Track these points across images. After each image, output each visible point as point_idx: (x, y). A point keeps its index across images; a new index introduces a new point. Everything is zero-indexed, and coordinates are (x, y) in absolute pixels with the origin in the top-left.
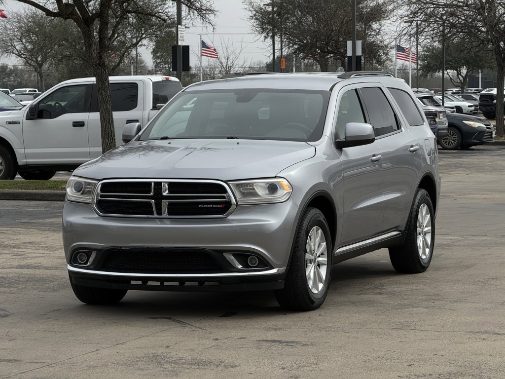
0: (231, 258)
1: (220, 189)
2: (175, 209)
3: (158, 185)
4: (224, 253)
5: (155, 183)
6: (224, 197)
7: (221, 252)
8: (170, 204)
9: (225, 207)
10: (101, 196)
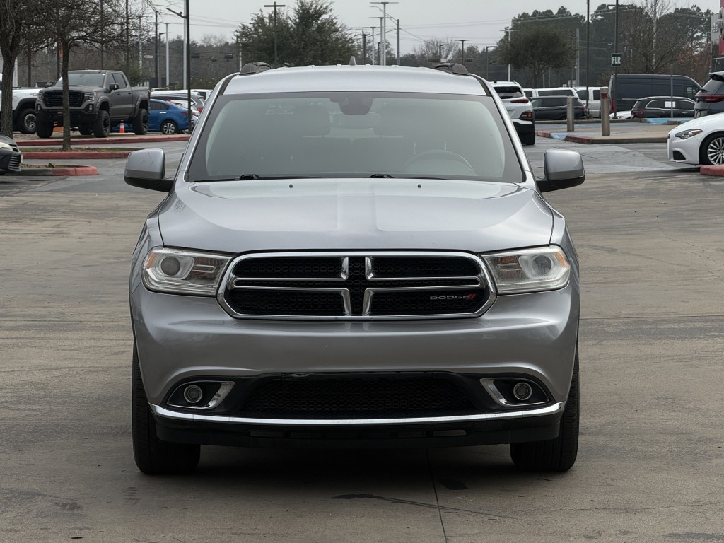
0: (490, 387)
1: (469, 267)
2: (384, 305)
3: (357, 262)
4: (481, 380)
5: (351, 258)
6: (475, 282)
7: (476, 377)
8: (376, 296)
9: (476, 300)
10: (238, 283)
